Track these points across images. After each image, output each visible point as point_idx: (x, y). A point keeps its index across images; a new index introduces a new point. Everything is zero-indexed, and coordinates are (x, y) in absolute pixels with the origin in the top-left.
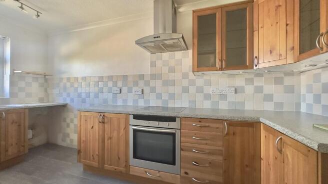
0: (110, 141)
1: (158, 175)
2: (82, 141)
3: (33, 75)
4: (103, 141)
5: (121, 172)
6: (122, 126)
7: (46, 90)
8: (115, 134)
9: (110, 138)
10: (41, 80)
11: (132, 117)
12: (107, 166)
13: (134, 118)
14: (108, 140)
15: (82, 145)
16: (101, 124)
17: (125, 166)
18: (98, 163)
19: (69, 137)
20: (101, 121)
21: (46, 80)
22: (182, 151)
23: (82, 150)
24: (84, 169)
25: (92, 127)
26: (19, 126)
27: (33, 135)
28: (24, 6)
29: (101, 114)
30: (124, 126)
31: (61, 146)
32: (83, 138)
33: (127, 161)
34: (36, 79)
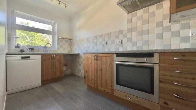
0: (101, 72)
1: (136, 100)
2: (86, 72)
3: (65, 40)
4: (97, 72)
5: (108, 93)
6: (109, 62)
7: (71, 47)
8: (104, 67)
9: (101, 70)
10: (69, 42)
11: (115, 55)
12: (99, 88)
13: (117, 56)
14: (100, 71)
15: (86, 73)
16: (96, 61)
17: (111, 89)
18: (95, 85)
19: (80, 71)
20: (95, 59)
21: (71, 42)
22: (160, 83)
23: (86, 77)
24: (87, 88)
25: (91, 63)
26: (60, 62)
27: (66, 69)
28: (60, 2)
29: (96, 54)
30: (110, 62)
31: (77, 76)
32: (87, 70)
33: (112, 86)
34: (66, 42)
